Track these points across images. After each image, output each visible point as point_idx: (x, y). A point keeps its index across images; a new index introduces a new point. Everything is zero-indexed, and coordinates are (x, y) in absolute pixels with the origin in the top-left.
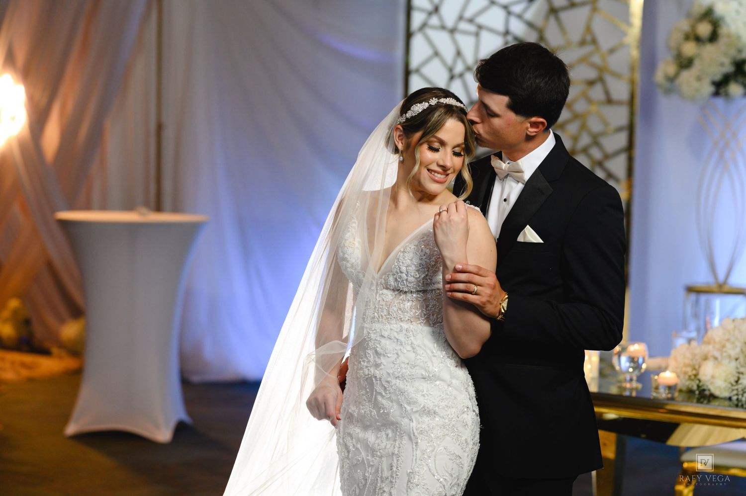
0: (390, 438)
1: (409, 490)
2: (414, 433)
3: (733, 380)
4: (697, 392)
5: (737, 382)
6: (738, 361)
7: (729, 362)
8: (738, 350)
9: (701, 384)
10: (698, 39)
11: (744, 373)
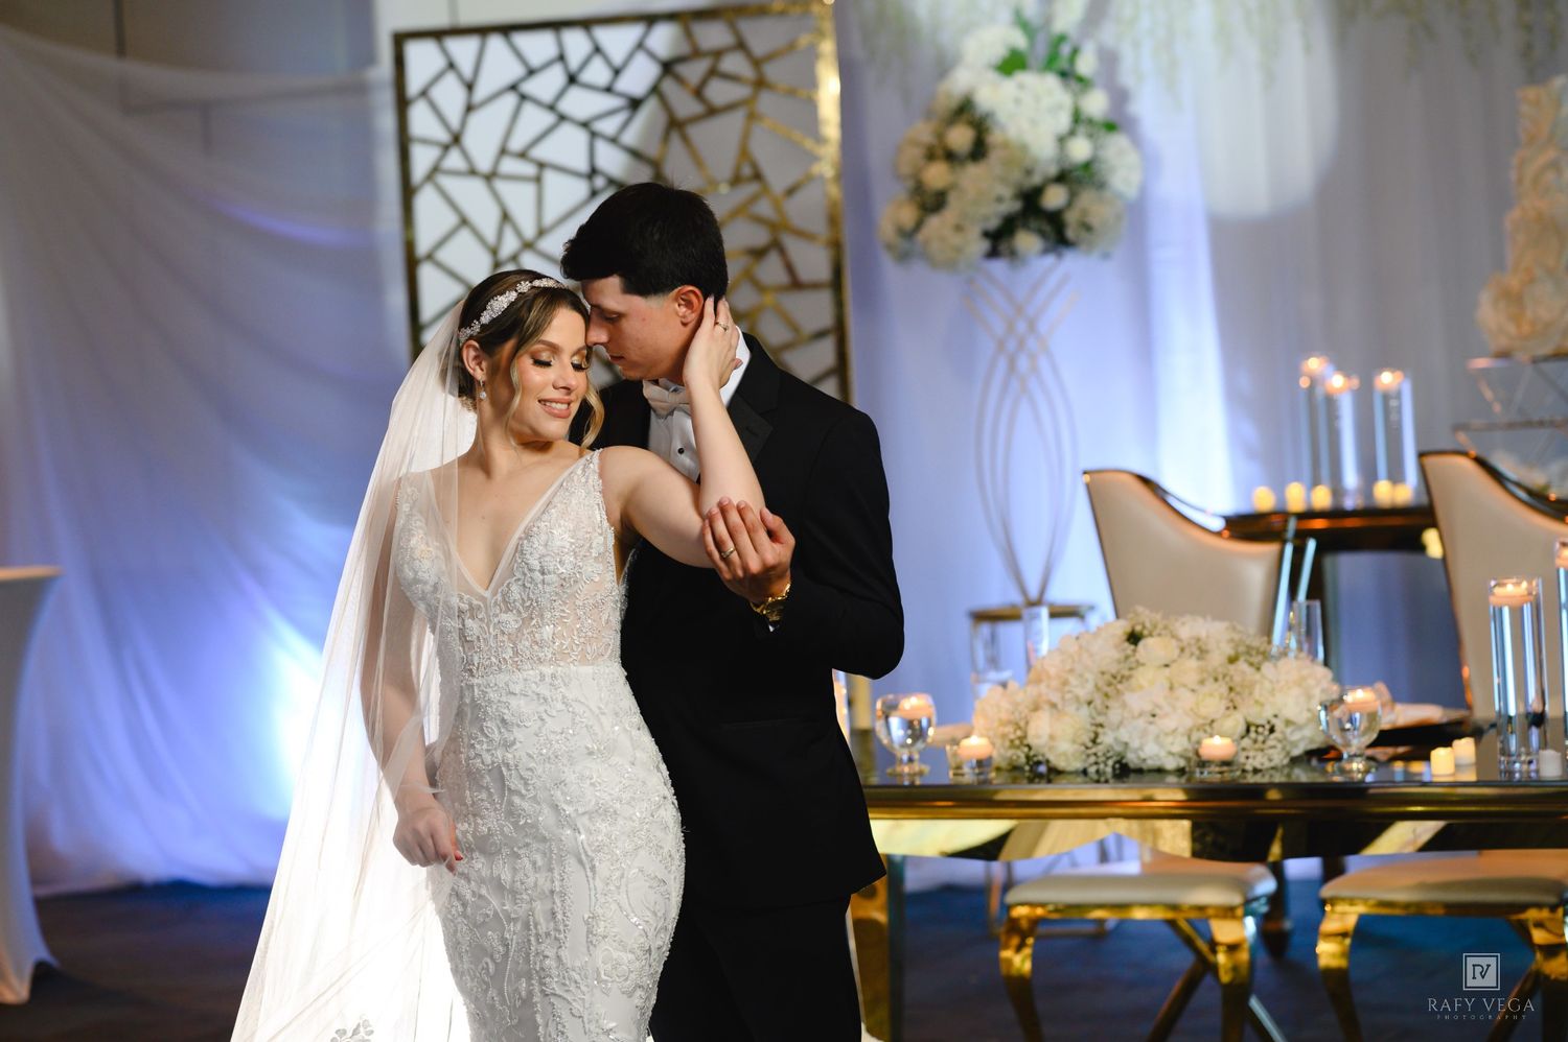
0: (540, 868)
1: (591, 947)
2: (586, 852)
3: (1086, 738)
4: (1027, 768)
5: (1094, 741)
6: (1092, 706)
7: (1078, 709)
8: (1090, 686)
9: (1032, 753)
10: (950, 156)
11: (1105, 724)
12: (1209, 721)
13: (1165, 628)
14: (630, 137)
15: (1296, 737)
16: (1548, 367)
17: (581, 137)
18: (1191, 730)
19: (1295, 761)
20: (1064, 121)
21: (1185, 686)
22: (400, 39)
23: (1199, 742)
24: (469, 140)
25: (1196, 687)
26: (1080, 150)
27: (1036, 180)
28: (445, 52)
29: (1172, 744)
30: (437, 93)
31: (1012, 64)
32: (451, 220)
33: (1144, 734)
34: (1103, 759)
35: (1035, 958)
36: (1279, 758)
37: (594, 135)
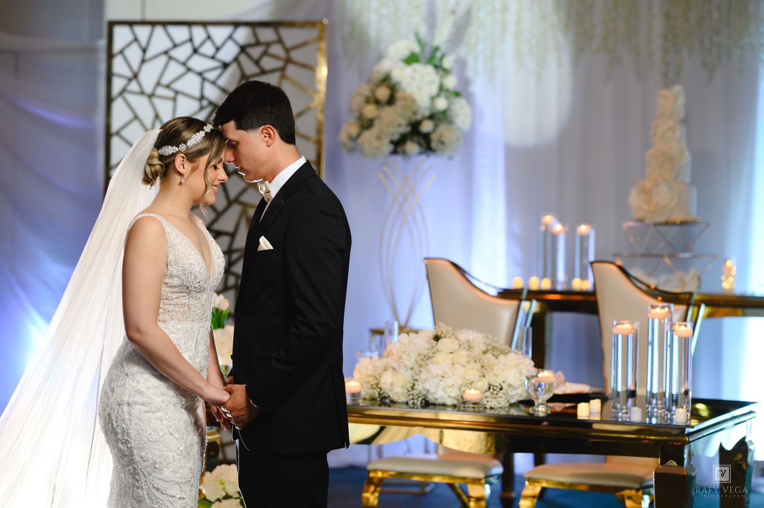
3: (409, 386)
4: (379, 399)
5: (413, 388)
6: (413, 370)
7: (406, 371)
8: (413, 360)
9: (382, 392)
10: (377, 102)
11: (418, 380)
12: (470, 382)
13: (453, 334)
14: (222, 82)
15: (513, 393)
16: (661, 228)
17: (197, 80)
18: (461, 386)
19: (512, 405)
20: (434, 90)
21: (460, 363)
22: (112, 24)
23: (464, 392)
24: (142, 77)
25: (464, 364)
26: (441, 104)
27: (419, 117)
28: (133, 33)
29: (451, 392)
30: (128, 52)
31: (411, 59)
32: (130, 116)
33: (438, 385)
34: (417, 397)
35: (379, 498)
36: (503, 403)
37: (204, 79)
